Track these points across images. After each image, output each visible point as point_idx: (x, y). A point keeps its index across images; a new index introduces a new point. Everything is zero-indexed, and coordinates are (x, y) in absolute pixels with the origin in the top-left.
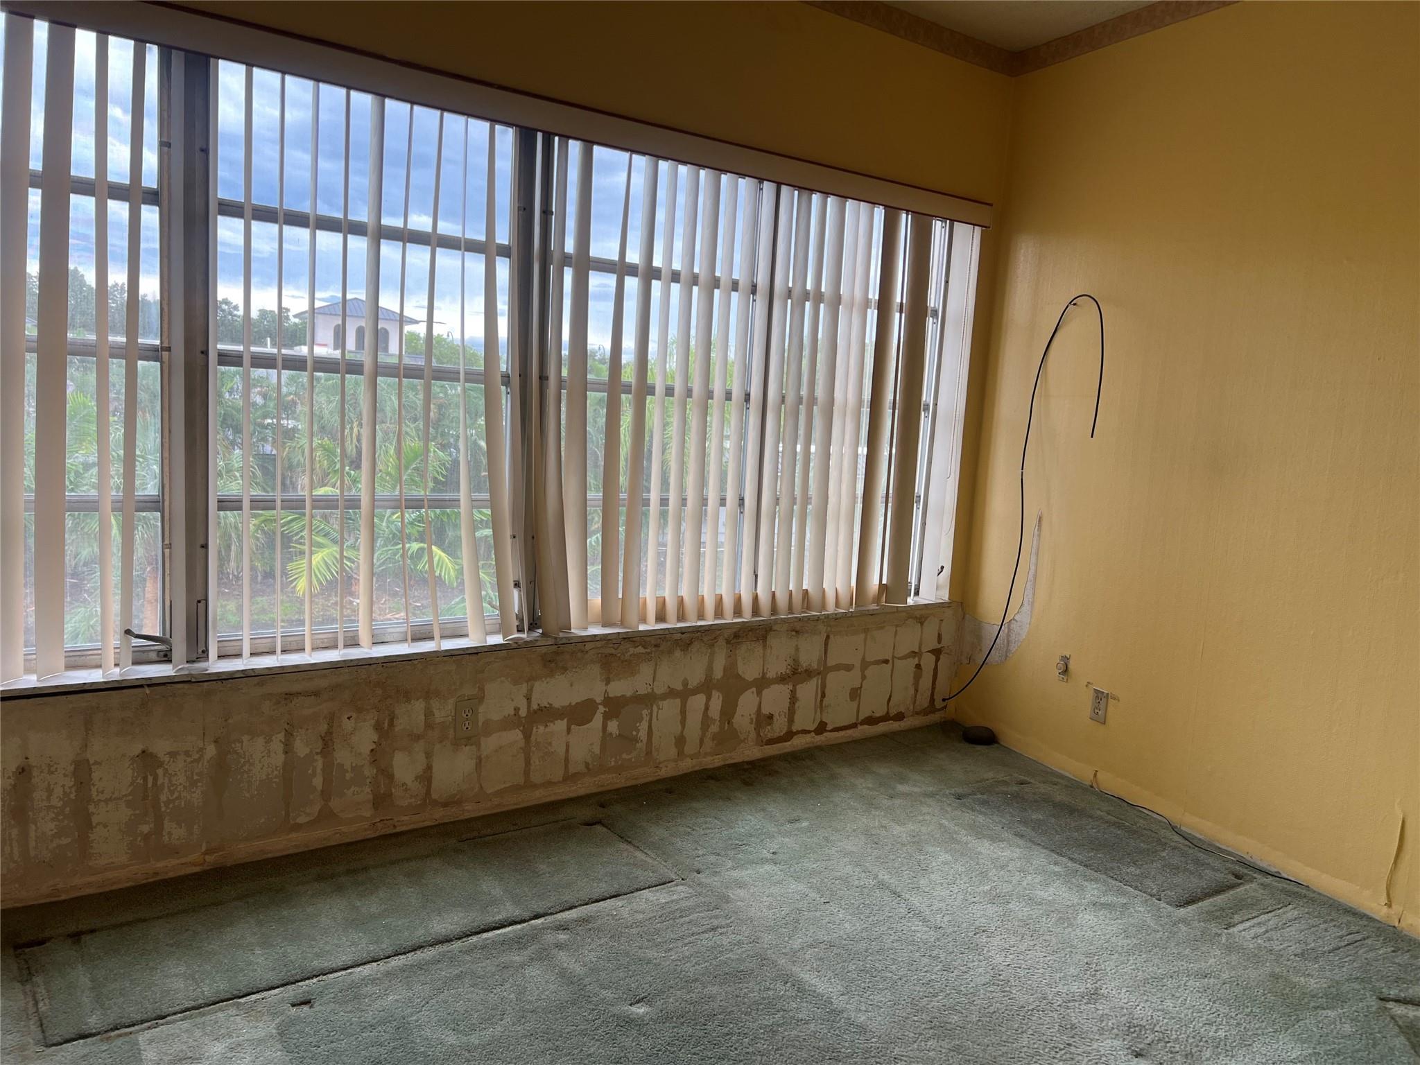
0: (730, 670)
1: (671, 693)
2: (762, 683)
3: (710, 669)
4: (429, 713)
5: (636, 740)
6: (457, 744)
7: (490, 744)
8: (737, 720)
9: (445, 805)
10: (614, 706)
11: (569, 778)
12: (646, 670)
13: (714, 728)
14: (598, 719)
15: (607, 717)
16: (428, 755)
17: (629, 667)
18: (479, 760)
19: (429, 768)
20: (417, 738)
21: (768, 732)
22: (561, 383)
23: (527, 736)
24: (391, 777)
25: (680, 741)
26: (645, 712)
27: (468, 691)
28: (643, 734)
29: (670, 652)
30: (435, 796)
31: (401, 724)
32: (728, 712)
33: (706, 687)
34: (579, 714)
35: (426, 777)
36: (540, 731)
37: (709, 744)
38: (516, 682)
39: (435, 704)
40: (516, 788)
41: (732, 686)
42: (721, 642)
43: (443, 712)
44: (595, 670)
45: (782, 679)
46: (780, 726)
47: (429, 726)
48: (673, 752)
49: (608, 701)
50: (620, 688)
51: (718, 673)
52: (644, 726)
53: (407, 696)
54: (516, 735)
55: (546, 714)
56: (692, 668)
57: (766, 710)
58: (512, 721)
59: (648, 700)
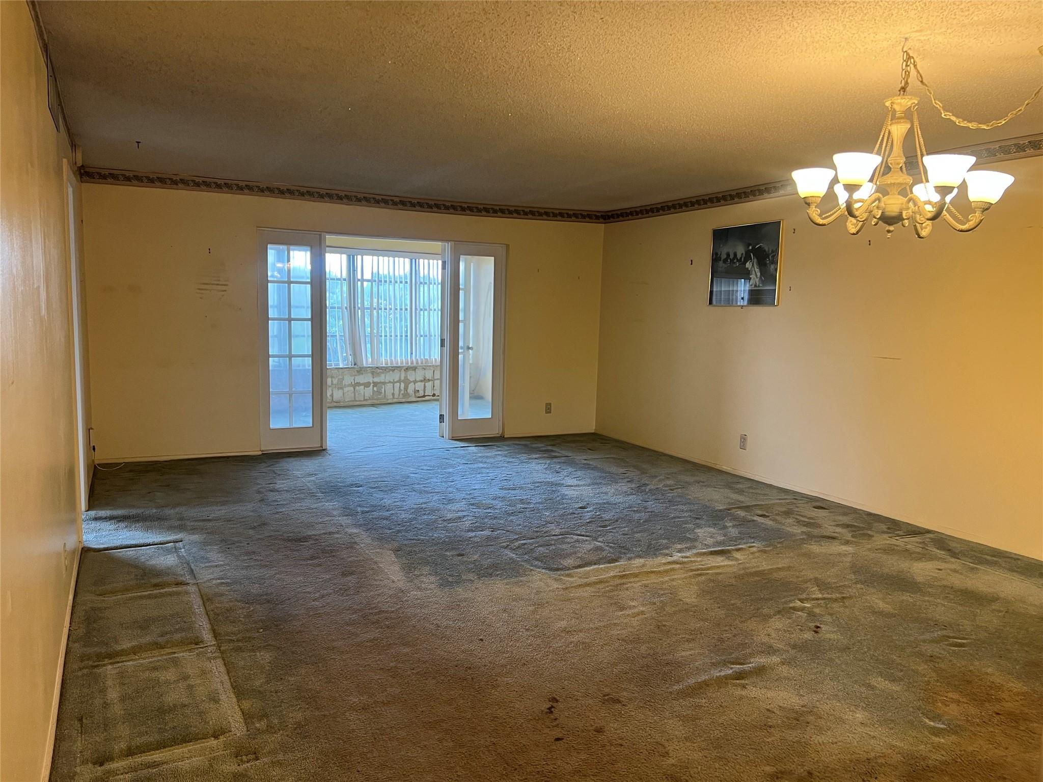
0: (406, 377)
1: (390, 382)
2: (415, 382)
3: (400, 377)
4: (332, 381)
5: (381, 393)
6: (339, 389)
7: (346, 389)
8: (408, 391)
10: (375, 384)
11: (365, 400)
12: (383, 376)
13: (402, 392)
14: (371, 386)
15: (373, 386)
16: (332, 391)
17: (378, 374)
18: (344, 394)
19: (332, 394)
21: (418, 395)
22: (359, 308)
23: (354, 389)
25: (393, 394)
26: (383, 386)
27: (340, 377)
28: (383, 392)
29: (389, 372)
30: (334, 400)
32: (406, 388)
33: (399, 381)
34: (367, 385)
35: (332, 396)
36: (357, 388)
37: (401, 396)
38: (351, 376)
39: (333, 379)
40: (353, 401)
41: (407, 382)
42: (403, 370)
43: (335, 381)
44: (370, 375)
45: (421, 381)
46: (421, 393)
47: (332, 384)
48: (391, 397)
49: (373, 382)
50: (376, 380)
51: (402, 378)
52: (383, 390)
54: (352, 388)
55: (358, 384)
56: (396, 376)
57: (417, 389)
58: (351, 385)
59: (384, 383)
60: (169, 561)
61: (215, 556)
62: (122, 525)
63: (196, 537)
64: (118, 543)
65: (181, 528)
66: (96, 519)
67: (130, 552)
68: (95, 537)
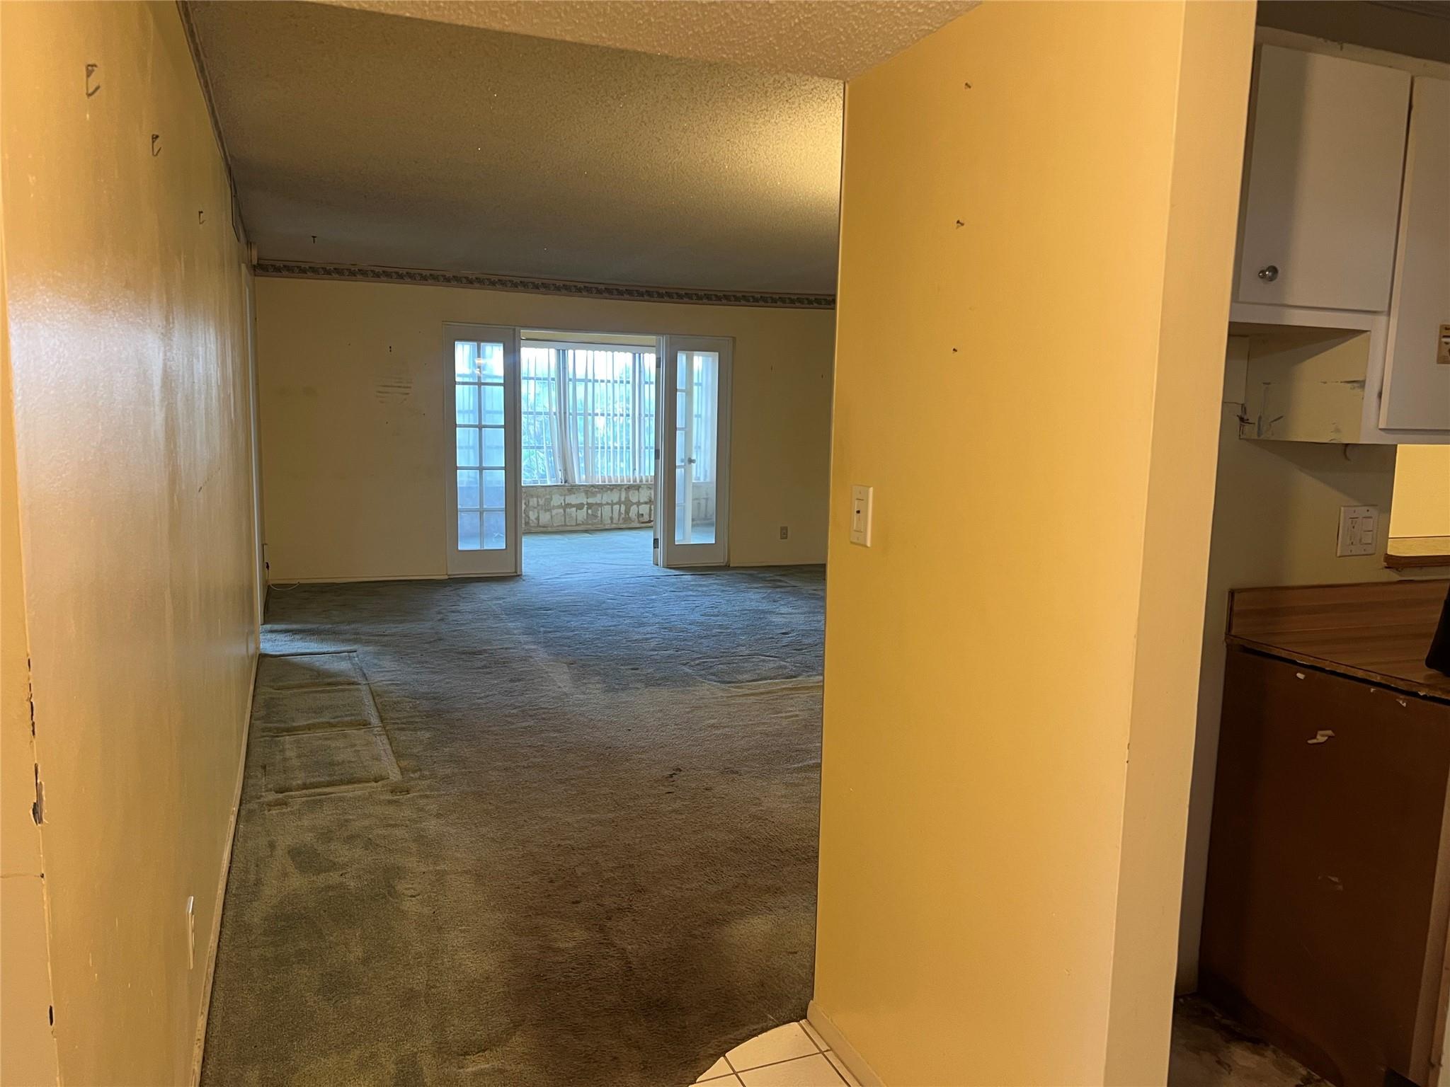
0: (627, 498)
1: (608, 504)
2: (639, 504)
3: (620, 498)
4: (538, 502)
5: (597, 517)
6: (547, 510)
7: (554, 512)
8: (630, 514)
9: (544, 527)
10: (590, 506)
11: (577, 525)
12: (599, 496)
13: (623, 516)
14: (585, 508)
15: (588, 509)
16: (538, 513)
17: (594, 494)
18: (552, 516)
19: (539, 516)
20: (535, 508)
21: (641, 519)
23: (565, 511)
24: (529, 517)
25: (612, 518)
26: (600, 509)
27: (548, 497)
28: (599, 515)
29: (607, 491)
30: (540, 524)
31: (531, 504)
32: (627, 512)
33: (619, 503)
34: (580, 507)
35: (538, 519)
36: (568, 510)
37: (621, 521)
38: (561, 495)
40: (562, 526)
41: (628, 504)
42: (623, 490)
43: (541, 502)
44: (583, 494)
45: (646, 503)
46: (646, 518)
47: (538, 505)
48: (610, 522)
49: (588, 504)
50: (590, 501)
51: (623, 499)
52: (599, 512)
53: (532, 496)
54: (562, 511)
55: (570, 505)
56: (615, 496)
57: (640, 513)
58: (560, 507)
59: (601, 505)
60: (344, 666)
61: (387, 663)
62: (297, 637)
63: (370, 648)
64: (294, 651)
65: (356, 641)
66: (272, 631)
67: (306, 659)
68: (271, 646)
